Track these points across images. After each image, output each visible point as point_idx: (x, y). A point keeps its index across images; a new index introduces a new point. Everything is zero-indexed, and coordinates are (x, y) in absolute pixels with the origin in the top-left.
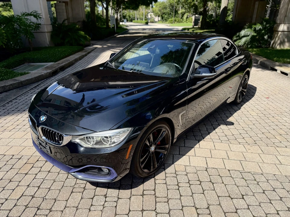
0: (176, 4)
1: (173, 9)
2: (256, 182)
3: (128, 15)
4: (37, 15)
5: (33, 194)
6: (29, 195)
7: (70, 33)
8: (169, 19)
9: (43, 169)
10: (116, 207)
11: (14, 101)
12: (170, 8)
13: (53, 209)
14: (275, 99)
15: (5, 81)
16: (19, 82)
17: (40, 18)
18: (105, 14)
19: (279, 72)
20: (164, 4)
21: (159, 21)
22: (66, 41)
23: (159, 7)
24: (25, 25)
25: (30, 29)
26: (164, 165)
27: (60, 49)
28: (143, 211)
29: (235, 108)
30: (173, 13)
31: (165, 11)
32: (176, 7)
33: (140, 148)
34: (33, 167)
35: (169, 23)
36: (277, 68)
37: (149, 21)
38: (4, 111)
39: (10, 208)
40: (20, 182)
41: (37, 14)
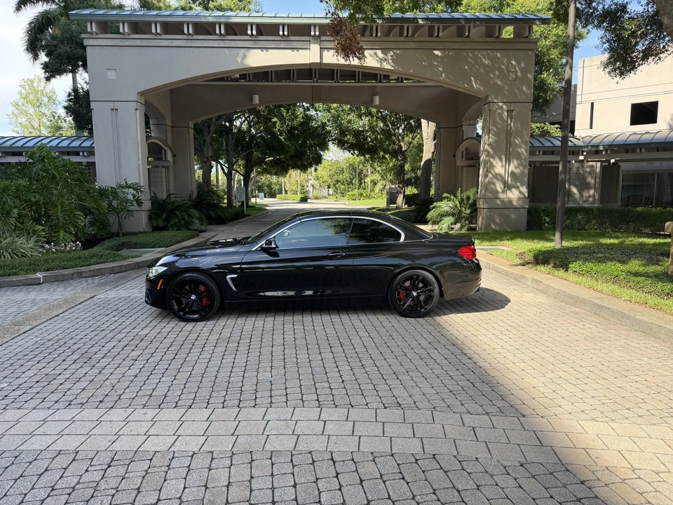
0: (361, 165)
1: (356, 175)
3: (266, 184)
4: (138, 188)
7: (177, 213)
8: (348, 191)
12: (349, 173)
20: (338, 165)
21: (329, 195)
22: (172, 223)
23: (328, 170)
30: (356, 180)
31: (340, 178)
32: (362, 171)
35: (349, 200)
37: (311, 195)
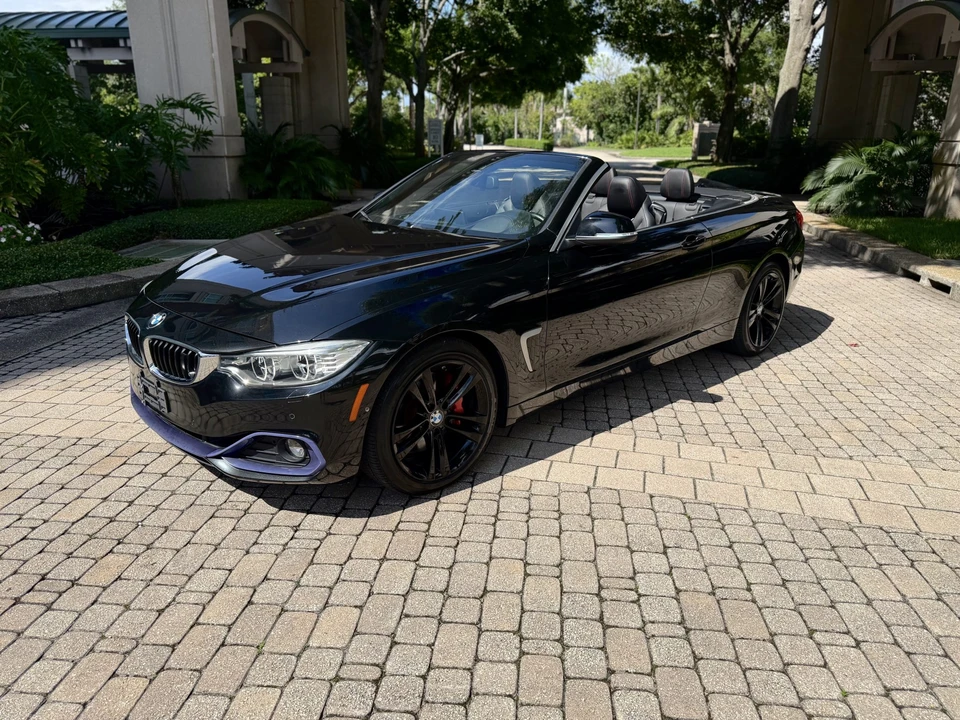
0: (646, 89)
1: (636, 106)
2: (718, 525)
3: (490, 122)
4: (203, 106)
5: (112, 514)
6: (102, 515)
7: (293, 163)
8: (621, 134)
9: (147, 470)
10: (316, 549)
11: (108, 328)
12: (625, 102)
13: (157, 544)
14: (877, 351)
15: (89, 278)
16: (128, 282)
17: (211, 113)
19: (925, 282)
20: (608, 89)
21: (589, 140)
22: (281, 184)
23: (590, 97)
24: (166, 131)
25: (179, 143)
26: (474, 476)
27: (259, 206)
28: (383, 559)
29: (739, 364)
30: (635, 116)
31: (609, 110)
32: (647, 99)
34: (124, 463)
35: (621, 148)
36: (921, 270)
37: (559, 142)
38: (76, 348)
39: (50, 537)
40: (86, 490)
41: (202, 103)
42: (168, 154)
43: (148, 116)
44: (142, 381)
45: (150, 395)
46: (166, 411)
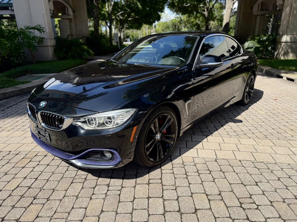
0: (179, 23)
1: (176, 29)
3: (131, 35)
4: (41, 29)
5: (29, 185)
6: (25, 186)
7: (73, 47)
9: (41, 163)
10: (119, 195)
11: (14, 106)
12: (172, 28)
13: (51, 198)
14: (283, 101)
17: (44, 31)
18: (108, 34)
19: (285, 78)
20: (167, 24)
22: (70, 54)
23: (162, 26)
24: (28, 37)
25: (33, 41)
27: (63, 62)
28: (149, 198)
29: (243, 108)
32: (179, 26)
33: (145, 133)
34: (30, 161)
36: (282, 75)
38: (3, 114)
39: (3, 198)
40: (16, 174)
41: (41, 28)
42: (30, 45)
43: (22, 32)
44: (37, 129)
45: (41, 134)
46: (49, 141)
